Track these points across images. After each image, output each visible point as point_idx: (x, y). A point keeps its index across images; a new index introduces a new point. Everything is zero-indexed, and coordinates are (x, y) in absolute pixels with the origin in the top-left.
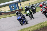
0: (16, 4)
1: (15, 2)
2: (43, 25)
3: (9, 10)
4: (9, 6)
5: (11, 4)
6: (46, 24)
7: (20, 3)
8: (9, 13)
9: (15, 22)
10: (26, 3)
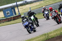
0: (12, 9)
1: (11, 7)
2: (48, 36)
3: (3, 16)
4: (3, 12)
5: (6, 8)
6: (52, 35)
7: (17, 8)
8: (3, 21)
9: (11, 32)
10: (25, 8)
